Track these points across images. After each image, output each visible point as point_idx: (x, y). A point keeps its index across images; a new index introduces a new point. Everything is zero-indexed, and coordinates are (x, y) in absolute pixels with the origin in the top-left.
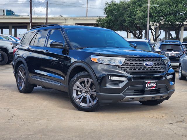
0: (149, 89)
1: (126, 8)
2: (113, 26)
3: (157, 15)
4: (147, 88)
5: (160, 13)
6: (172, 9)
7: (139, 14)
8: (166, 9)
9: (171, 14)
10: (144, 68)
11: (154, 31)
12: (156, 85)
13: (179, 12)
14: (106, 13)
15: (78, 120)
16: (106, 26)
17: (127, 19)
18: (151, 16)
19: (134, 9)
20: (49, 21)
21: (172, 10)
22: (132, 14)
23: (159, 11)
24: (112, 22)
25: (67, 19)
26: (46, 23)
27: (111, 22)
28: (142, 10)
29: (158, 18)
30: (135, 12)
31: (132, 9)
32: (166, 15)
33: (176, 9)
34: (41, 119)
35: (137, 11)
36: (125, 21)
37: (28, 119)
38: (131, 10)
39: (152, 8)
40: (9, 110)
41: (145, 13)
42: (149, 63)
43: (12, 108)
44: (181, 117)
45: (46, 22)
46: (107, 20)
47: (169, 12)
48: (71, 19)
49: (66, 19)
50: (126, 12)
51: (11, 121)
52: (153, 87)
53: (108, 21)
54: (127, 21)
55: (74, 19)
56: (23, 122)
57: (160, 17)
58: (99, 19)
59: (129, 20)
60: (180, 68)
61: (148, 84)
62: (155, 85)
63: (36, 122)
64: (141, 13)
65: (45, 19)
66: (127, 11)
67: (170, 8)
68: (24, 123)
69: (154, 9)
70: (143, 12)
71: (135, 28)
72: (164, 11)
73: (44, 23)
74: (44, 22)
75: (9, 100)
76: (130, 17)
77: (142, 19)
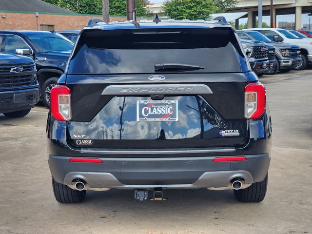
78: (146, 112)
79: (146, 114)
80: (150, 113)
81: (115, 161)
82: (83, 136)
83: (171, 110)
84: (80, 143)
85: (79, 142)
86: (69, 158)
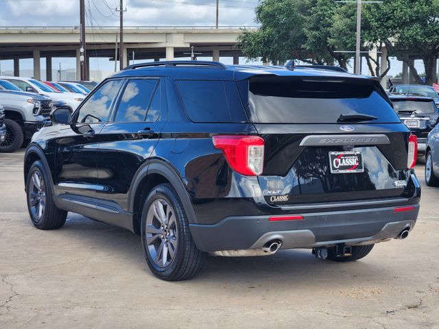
1: (308, 8)
2: (278, 51)
3: (382, 25)
5: (389, 18)
6: (415, 9)
7: (338, 22)
8: (401, 8)
9: (413, 21)
11: (374, 60)
13: (432, 15)
14: (259, 19)
15: (168, 304)
16: (262, 52)
17: (311, 35)
18: (366, 26)
19: (327, 11)
20: (126, 40)
21: (417, 12)
22: (321, 23)
23: (386, 14)
24: (274, 41)
25: (170, 34)
26: (118, 44)
27: (272, 41)
28: (345, 13)
29: (382, 32)
30: (330, 18)
31: (322, 10)
32: (403, 24)
33: (426, 8)
34: (78, 304)
35: (333, 14)
36: (306, 38)
37: (48, 305)
38: (319, 13)
39: (369, 8)
40: (6, 280)
41: (352, 21)
43: (15, 274)
44: (417, 294)
45: (119, 41)
46: (263, 37)
47: (411, 16)
48: (178, 33)
49: (167, 34)
50: (308, 18)
51: (6, 310)
53: (264, 40)
54: (311, 40)
55: (186, 34)
56: (35, 314)
57: (388, 28)
58: (245, 33)
59: (315, 37)
60: (429, 157)
63: (66, 314)
64: (341, 19)
65: (117, 34)
66: (310, 14)
67: (411, 8)
68: (37, 316)
69: (372, 10)
70: (349, 17)
71: (328, 54)
72: (398, 14)
73: (114, 44)
74: (115, 41)
75: (10, 250)
76: (317, 29)
77: (346, 35)
78: (337, 164)
79: (337, 165)
80: (340, 164)
81: (316, 216)
82: (278, 192)
83: (357, 162)
84: (275, 200)
85: (273, 199)
86: (268, 217)
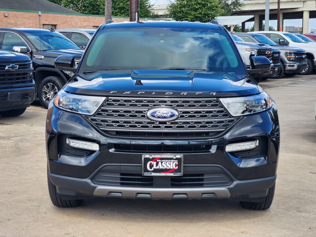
0: (153, 174)
4: (149, 171)
10: (148, 123)
12: (179, 165)
42: (163, 111)
49: (304, 1)
52: (170, 169)
61: (155, 163)
62: (176, 165)
